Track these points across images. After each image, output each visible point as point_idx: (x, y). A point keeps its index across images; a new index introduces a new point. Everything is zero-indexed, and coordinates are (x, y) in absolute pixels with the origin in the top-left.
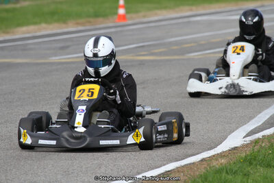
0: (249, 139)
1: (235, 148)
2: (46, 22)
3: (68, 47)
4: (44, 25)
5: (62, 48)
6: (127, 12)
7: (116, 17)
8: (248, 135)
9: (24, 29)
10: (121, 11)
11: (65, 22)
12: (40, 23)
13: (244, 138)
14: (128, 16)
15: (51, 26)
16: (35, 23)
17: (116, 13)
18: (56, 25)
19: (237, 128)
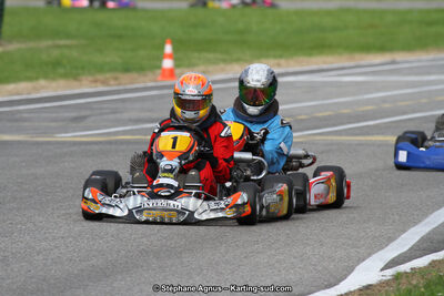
0: (390, 273)
1: (368, 287)
2: (46, 77)
3: (85, 118)
4: (42, 82)
5: (75, 119)
6: (177, 65)
7: (159, 72)
8: (387, 267)
9: (11, 87)
10: (168, 64)
11: (76, 77)
12: (37, 78)
13: (382, 270)
14: (177, 71)
15: (54, 84)
16: (29, 79)
17: (160, 67)
18: (62, 82)
19: (369, 255)
